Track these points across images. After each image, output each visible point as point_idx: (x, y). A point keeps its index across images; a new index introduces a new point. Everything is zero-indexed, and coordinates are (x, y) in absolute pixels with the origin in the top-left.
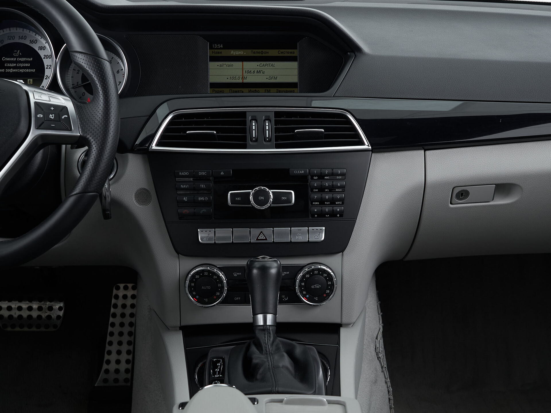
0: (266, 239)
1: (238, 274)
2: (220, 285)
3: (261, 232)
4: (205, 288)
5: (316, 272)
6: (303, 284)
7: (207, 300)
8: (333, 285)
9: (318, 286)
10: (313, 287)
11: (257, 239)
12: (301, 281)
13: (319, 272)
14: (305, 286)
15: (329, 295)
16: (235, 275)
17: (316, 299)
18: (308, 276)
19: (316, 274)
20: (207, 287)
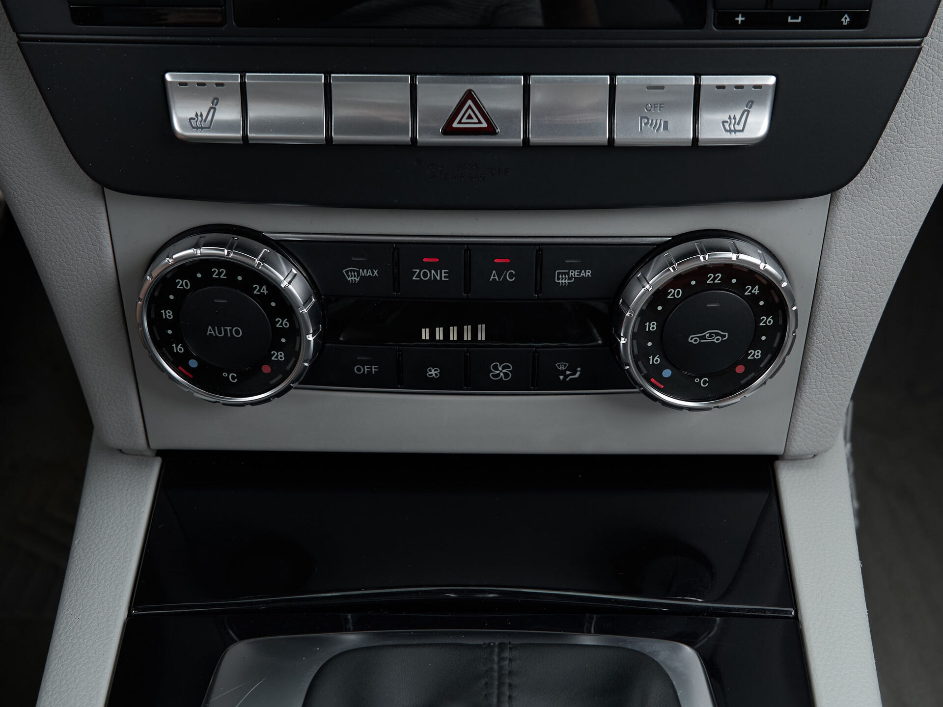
0: (491, 131)
1: (364, 273)
2: (283, 323)
3: (469, 95)
4: (220, 333)
5: (715, 278)
6: (652, 326)
7: (233, 378)
8: (781, 327)
9: (714, 337)
10: (693, 339)
11: (448, 130)
12: (645, 315)
13: (726, 280)
14: (659, 337)
15: (756, 369)
16: (353, 278)
17: (703, 382)
18: (675, 293)
19: (714, 286)
20: (228, 328)
